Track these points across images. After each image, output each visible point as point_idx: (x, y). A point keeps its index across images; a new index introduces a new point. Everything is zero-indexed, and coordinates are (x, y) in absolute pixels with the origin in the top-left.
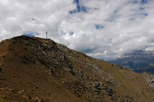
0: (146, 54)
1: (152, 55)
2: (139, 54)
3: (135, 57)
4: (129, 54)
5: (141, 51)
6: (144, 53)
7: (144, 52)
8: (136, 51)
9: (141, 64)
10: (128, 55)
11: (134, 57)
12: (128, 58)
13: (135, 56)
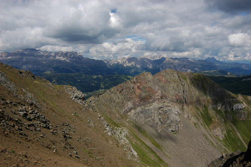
0: (42, 56)
1: (50, 58)
2: (31, 55)
3: (24, 60)
4: (15, 54)
5: (34, 50)
6: (38, 54)
7: (38, 52)
8: (26, 50)
9: (33, 71)
10: (12, 56)
11: (23, 58)
12: (12, 61)
13: (25, 57)
